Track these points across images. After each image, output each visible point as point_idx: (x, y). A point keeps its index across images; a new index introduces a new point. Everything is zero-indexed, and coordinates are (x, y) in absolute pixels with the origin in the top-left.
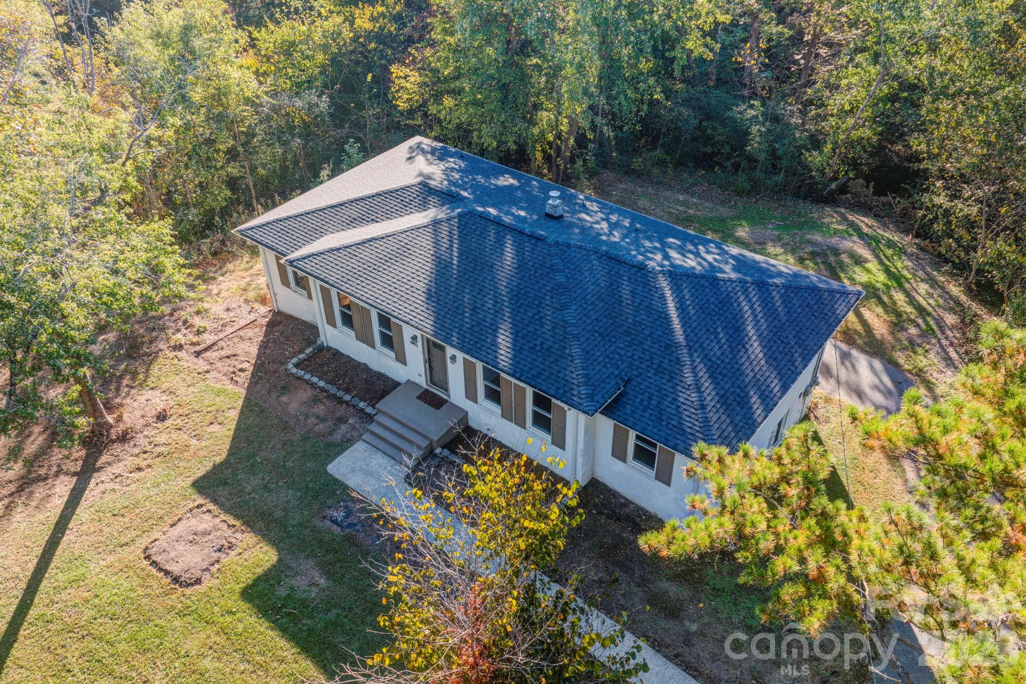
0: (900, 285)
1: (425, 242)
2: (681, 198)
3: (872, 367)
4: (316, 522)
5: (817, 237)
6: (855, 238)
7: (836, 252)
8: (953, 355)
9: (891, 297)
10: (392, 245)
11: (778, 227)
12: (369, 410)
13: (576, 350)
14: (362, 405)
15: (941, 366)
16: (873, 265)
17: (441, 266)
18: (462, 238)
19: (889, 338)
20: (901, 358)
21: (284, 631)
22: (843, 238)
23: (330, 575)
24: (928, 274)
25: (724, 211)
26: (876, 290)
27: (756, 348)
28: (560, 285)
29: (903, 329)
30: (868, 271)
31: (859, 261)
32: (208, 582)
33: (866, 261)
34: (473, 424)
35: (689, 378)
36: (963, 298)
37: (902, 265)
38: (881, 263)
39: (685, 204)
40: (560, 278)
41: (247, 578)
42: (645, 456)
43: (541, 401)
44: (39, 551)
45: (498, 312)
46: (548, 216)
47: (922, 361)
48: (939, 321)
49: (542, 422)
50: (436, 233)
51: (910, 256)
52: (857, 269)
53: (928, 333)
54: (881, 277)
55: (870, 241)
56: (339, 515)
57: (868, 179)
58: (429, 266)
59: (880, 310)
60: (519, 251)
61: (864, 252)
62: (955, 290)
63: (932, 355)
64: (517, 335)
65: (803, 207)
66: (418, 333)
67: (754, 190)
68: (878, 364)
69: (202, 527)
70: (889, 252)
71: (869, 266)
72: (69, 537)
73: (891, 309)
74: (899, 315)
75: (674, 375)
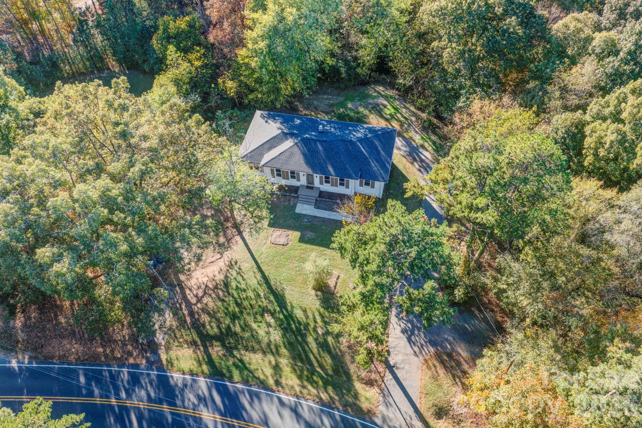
0: (398, 112)
1: (296, 150)
2: (326, 97)
3: (399, 140)
4: (302, 223)
5: (371, 101)
6: (381, 98)
7: (378, 105)
8: (417, 130)
9: (397, 116)
10: (287, 154)
11: (359, 100)
12: (296, 195)
13: (348, 166)
14: (293, 195)
15: (415, 134)
16: (389, 107)
17: (304, 155)
18: (305, 146)
19: (401, 130)
20: (405, 135)
21: (313, 245)
22: (378, 99)
23: (314, 232)
24: (404, 105)
25: (341, 99)
26: (393, 115)
27: (382, 152)
28: (336, 152)
29: (403, 126)
30: (388, 109)
31: (385, 106)
32: (290, 243)
33: (387, 106)
34: (322, 190)
35: (373, 165)
36: (414, 110)
37: (397, 103)
38: (391, 105)
39: (328, 99)
40: (335, 150)
41: (298, 239)
42: (367, 184)
43: (342, 180)
44: (247, 251)
45: (325, 162)
46: (320, 132)
47: (410, 134)
48: (411, 120)
49: (342, 184)
50: (298, 146)
51: (397, 99)
52: (386, 109)
53: (409, 125)
54: (393, 110)
55: (386, 97)
56: (306, 220)
57: (376, 71)
58: (301, 156)
59: (396, 122)
60: (322, 146)
61: (385, 103)
62: (412, 108)
63: (412, 132)
64: (333, 167)
65: (362, 89)
66: (305, 173)
67: (346, 88)
68: (400, 139)
69: (279, 234)
70: (392, 100)
71: (388, 107)
72: (251, 247)
73: (398, 120)
74: (401, 122)
75: (370, 165)
